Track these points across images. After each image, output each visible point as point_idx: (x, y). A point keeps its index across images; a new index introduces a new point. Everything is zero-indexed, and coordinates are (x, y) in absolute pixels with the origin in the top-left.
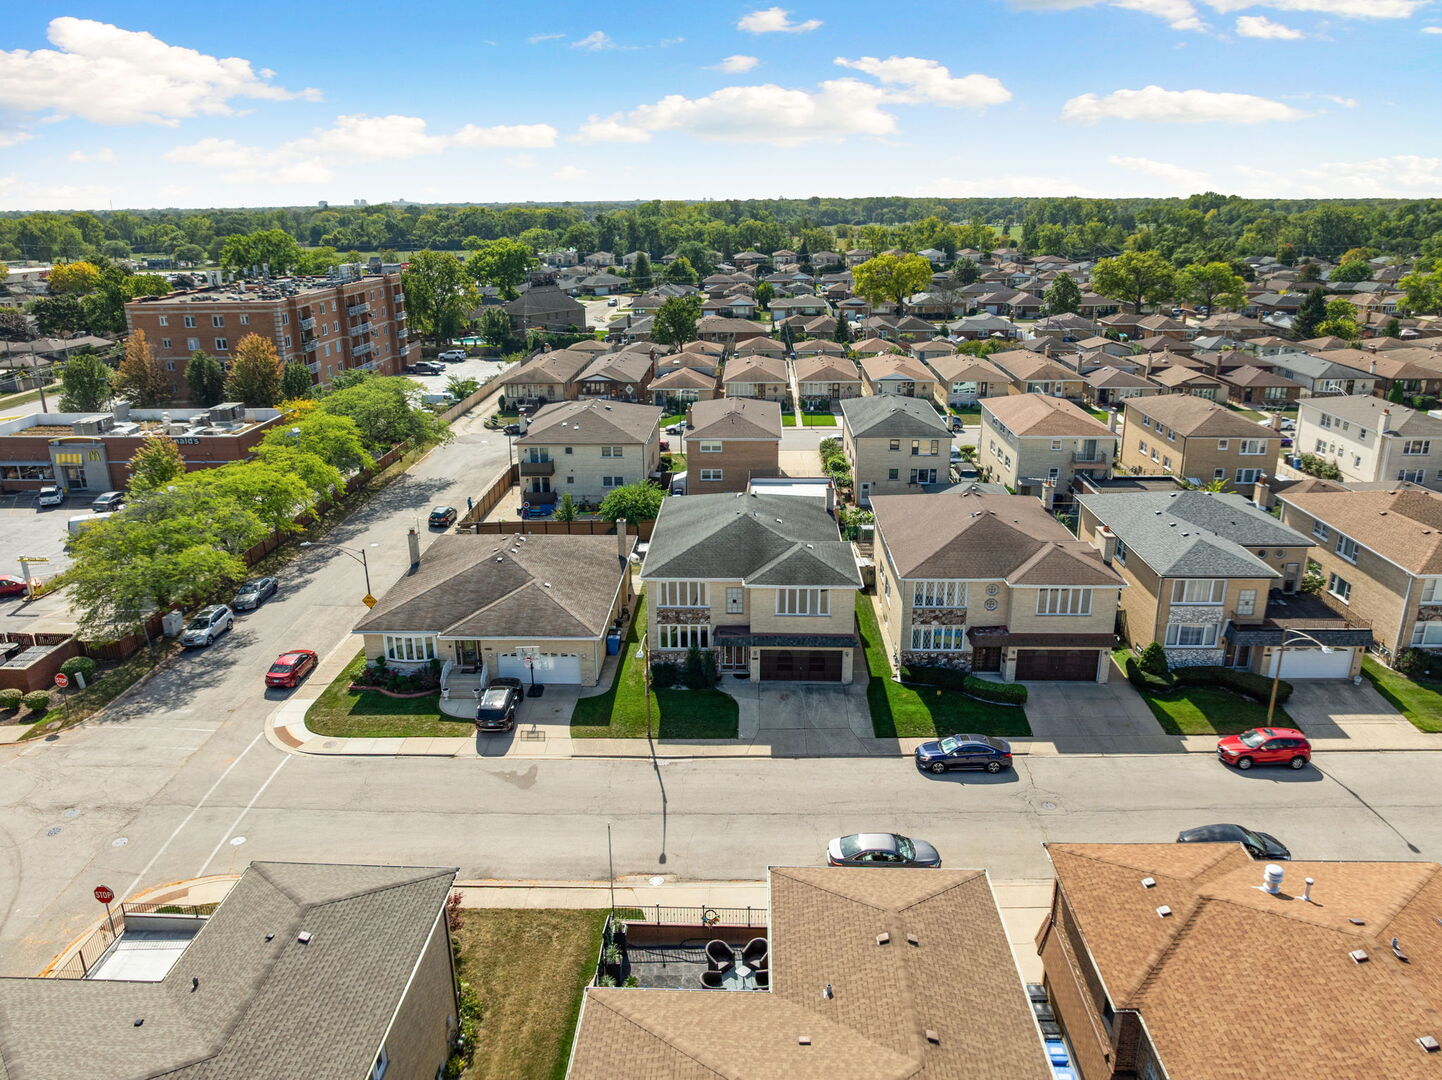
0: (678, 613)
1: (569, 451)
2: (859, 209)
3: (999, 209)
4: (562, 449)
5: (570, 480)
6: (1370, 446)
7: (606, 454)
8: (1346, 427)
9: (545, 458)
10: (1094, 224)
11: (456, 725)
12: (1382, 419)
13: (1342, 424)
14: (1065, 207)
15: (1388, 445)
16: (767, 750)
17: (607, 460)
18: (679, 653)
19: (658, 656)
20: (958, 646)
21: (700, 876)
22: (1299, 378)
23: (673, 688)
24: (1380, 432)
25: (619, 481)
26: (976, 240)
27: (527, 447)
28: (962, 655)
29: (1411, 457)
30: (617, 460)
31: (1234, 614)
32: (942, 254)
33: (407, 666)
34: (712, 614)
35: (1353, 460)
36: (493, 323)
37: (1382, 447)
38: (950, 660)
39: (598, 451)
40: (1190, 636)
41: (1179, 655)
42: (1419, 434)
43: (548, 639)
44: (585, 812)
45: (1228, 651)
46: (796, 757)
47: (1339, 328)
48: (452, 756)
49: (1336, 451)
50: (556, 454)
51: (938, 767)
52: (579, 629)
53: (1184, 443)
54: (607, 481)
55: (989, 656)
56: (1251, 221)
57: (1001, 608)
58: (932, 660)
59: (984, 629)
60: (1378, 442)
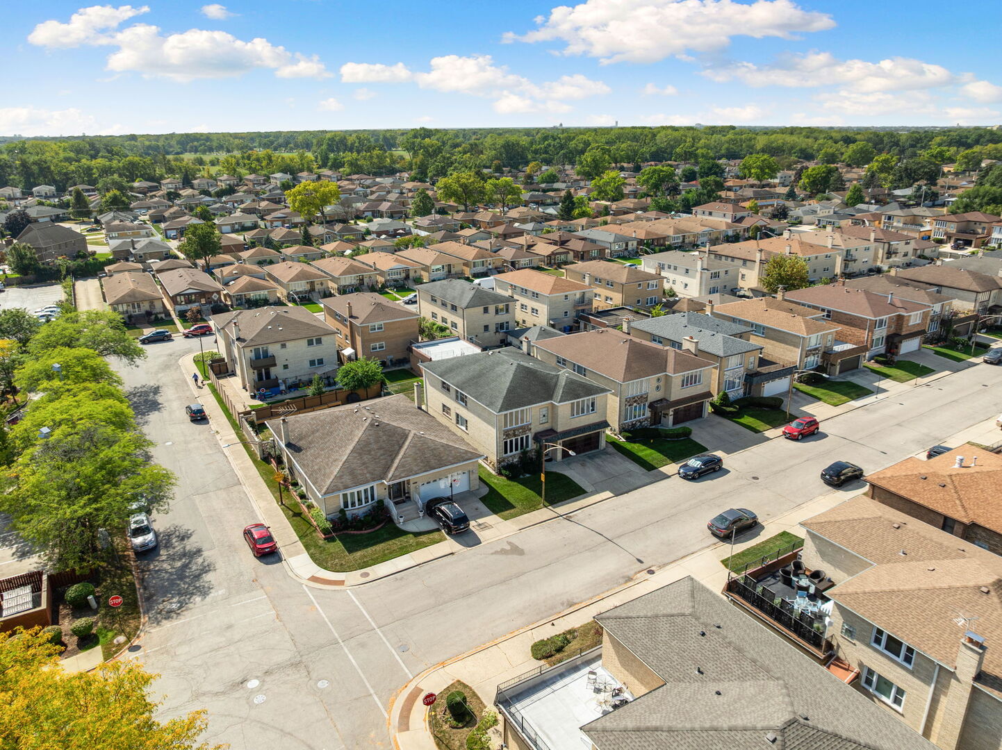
0: (514, 430)
1: (284, 346)
2: (173, 142)
3: (281, 140)
4: (279, 345)
5: (286, 367)
6: (694, 277)
7: (310, 343)
8: (675, 268)
9: (266, 352)
10: (376, 152)
11: (431, 536)
12: (699, 263)
13: (672, 267)
14: (337, 139)
15: (704, 276)
16: (608, 494)
17: (312, 348)
18: (514, 455)
19: (503, 461)
20: (644, 415)
21: (666, 561)
22: (600, 243)
23: (521, 477)
24: (699, 269)
25: (321, 362)
26: (303, 165)
27: (252, 349)
28: (646, 419)
29: (714, 280)
30: (319, 347)
31: (747, 369)
32: (289, 176)
33: (360, 510)
34: (532, 426)
35: (683, 286)
36: (21, 257)
37: (701, 277)
38: (641, 423)
39: (305, 342)
40: (731, 385)
41: (733, 394)
42: (715, 269)
43: (455, 465)
44: (571, 555)
45: (745, 389)
46: (627, 492)
47: (584, 212)
48: (452, 554)
49: (671, 282)
50: (274, 349)
51: (697, 476)
52: (469, 455)
53: (622, 288)
54: (312, 363)
55: (657, 417)
56: (456, 146)
57: (662, 389)
58: (633, 425)
59: (657, 401)
60: (698, 275)
